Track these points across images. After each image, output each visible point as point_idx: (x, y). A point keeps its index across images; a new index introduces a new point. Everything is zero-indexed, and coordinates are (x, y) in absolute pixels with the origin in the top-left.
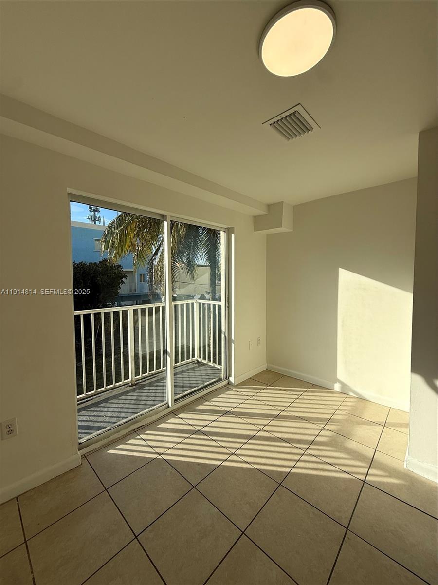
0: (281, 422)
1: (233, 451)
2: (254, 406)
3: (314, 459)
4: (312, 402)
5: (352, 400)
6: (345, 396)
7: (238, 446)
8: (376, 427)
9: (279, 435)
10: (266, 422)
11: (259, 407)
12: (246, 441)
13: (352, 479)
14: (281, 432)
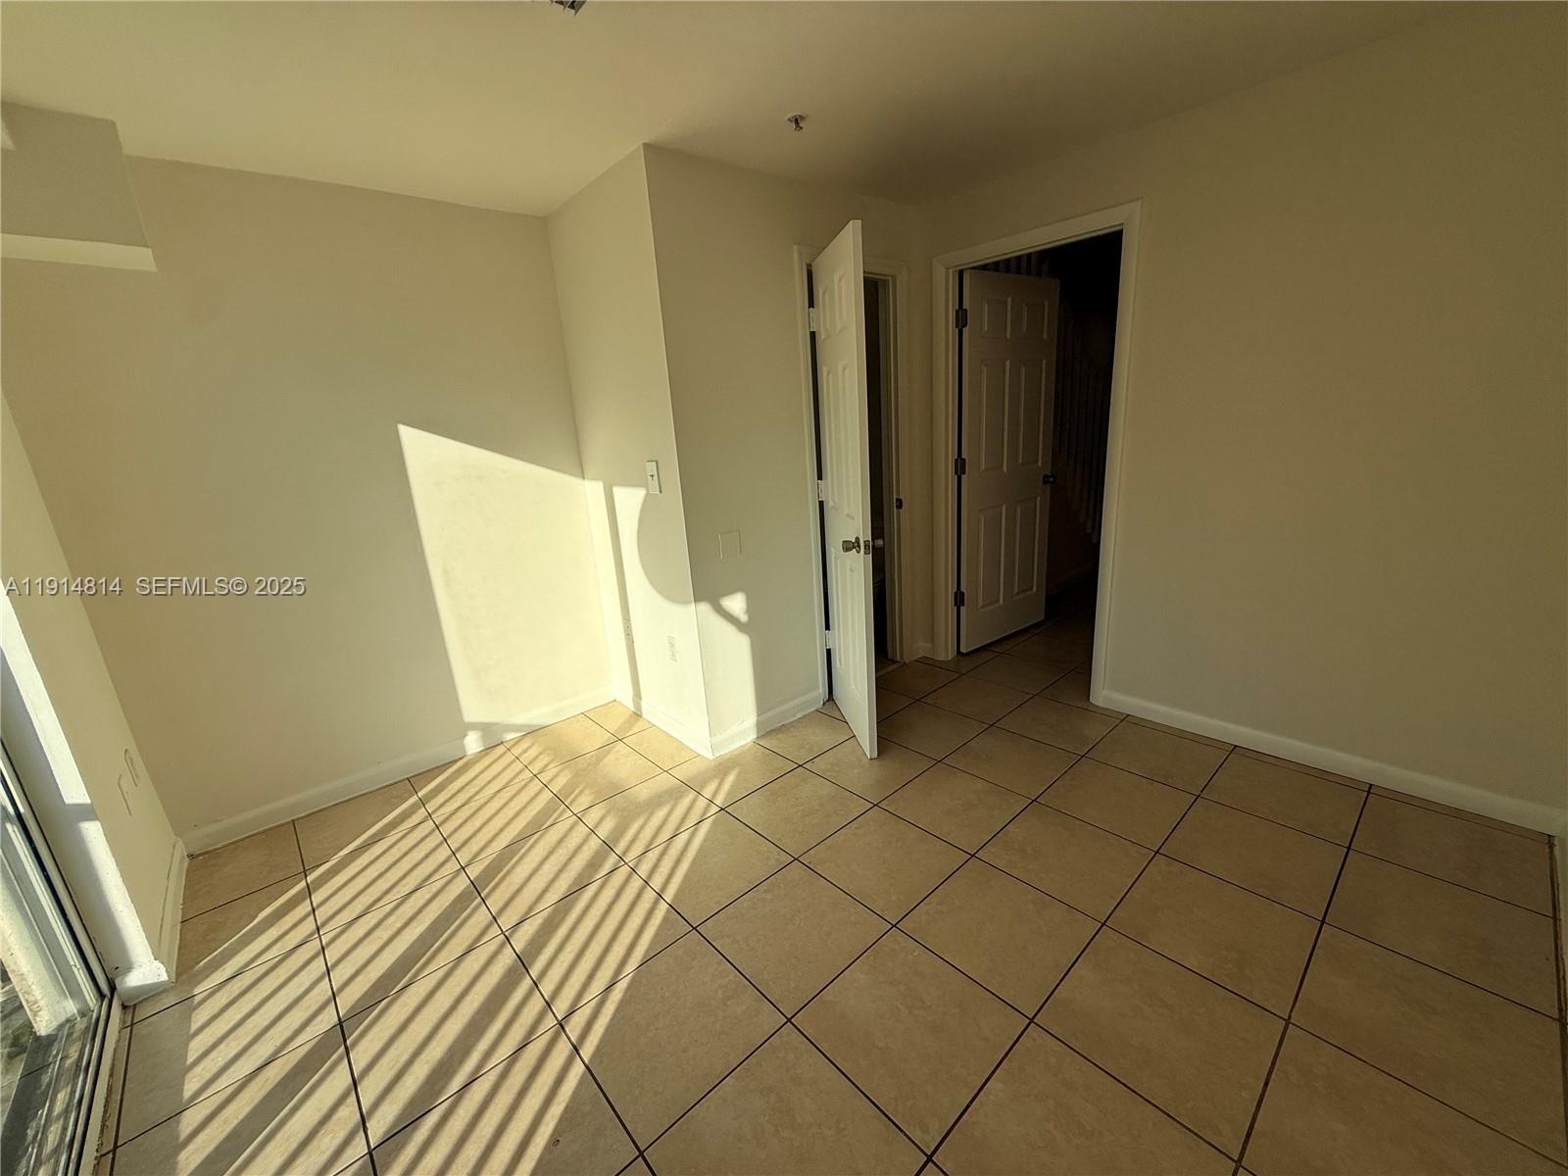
0: (505, 883)
1: (550, 1022)
2: (383, 934)
3: (652, 856)
4: (474, 805)
5: (524, 745)
6: (501, 749)
7: (536, 1004)
8: (615, 750)
9: (552, 897)
10: (482, 917)
11: (396, 922)
12: (527, 983)
13: (714, 821)
14: (545, 891)
